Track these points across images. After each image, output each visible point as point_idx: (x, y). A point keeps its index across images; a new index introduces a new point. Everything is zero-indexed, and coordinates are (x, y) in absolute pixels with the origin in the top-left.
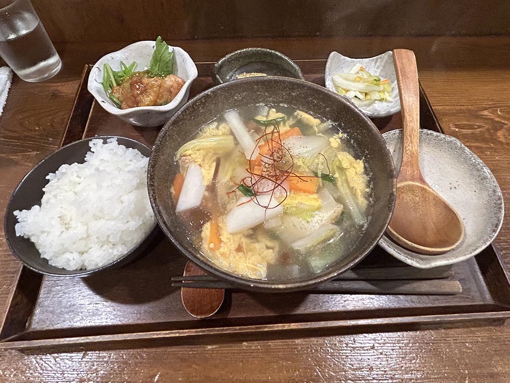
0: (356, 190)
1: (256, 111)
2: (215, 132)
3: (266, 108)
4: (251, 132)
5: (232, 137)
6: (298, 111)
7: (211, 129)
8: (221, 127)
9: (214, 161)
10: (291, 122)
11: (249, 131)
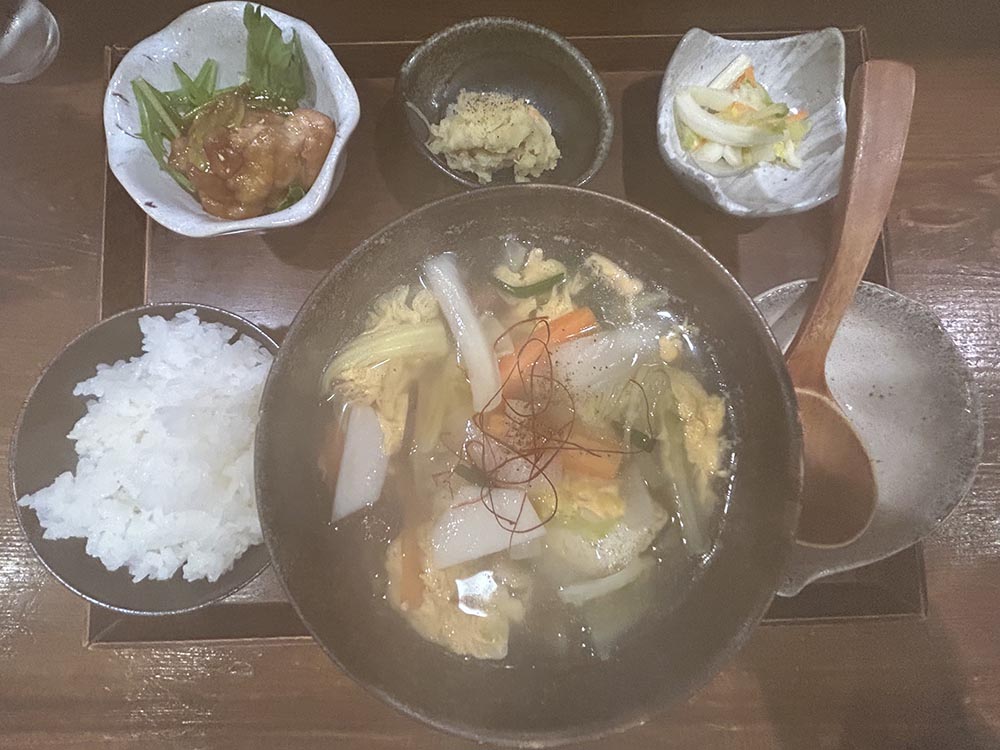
0: (700, 471)
1: (497, 256)
2: (404, 313)
3: (522, 250)
4: (483, 317)
5: (441, 329)
6: (595, 257)
7: (393, 306)
8: (416, 301)
9: (403, 392)
10: (575, 286)
11: (481, 313)
